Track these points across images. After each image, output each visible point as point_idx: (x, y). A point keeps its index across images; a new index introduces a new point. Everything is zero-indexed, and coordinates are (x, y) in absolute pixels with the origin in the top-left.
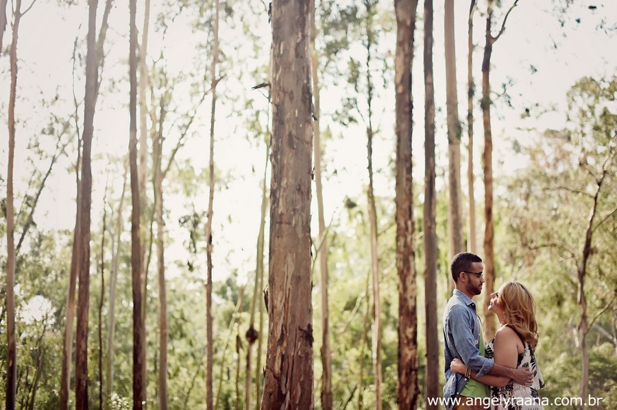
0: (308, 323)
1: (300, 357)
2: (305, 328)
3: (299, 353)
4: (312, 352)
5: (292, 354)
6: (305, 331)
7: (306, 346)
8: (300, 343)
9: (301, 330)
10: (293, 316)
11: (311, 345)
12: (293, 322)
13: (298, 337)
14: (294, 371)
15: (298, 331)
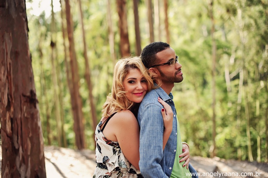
0: (30, 89)
1: (27, 118)
2: (28, 94)
3: (26, 115)
4: (37, 112)
5: (20, 116)
6: (28, 97)
7: (31, 108)
8: (25, 108)
9: (24, 96)
10: (17, 86)
11: (35, 107)
12: (17, 90)
13: (23, 102)
14: (23, 129)
15: (22, 98)
